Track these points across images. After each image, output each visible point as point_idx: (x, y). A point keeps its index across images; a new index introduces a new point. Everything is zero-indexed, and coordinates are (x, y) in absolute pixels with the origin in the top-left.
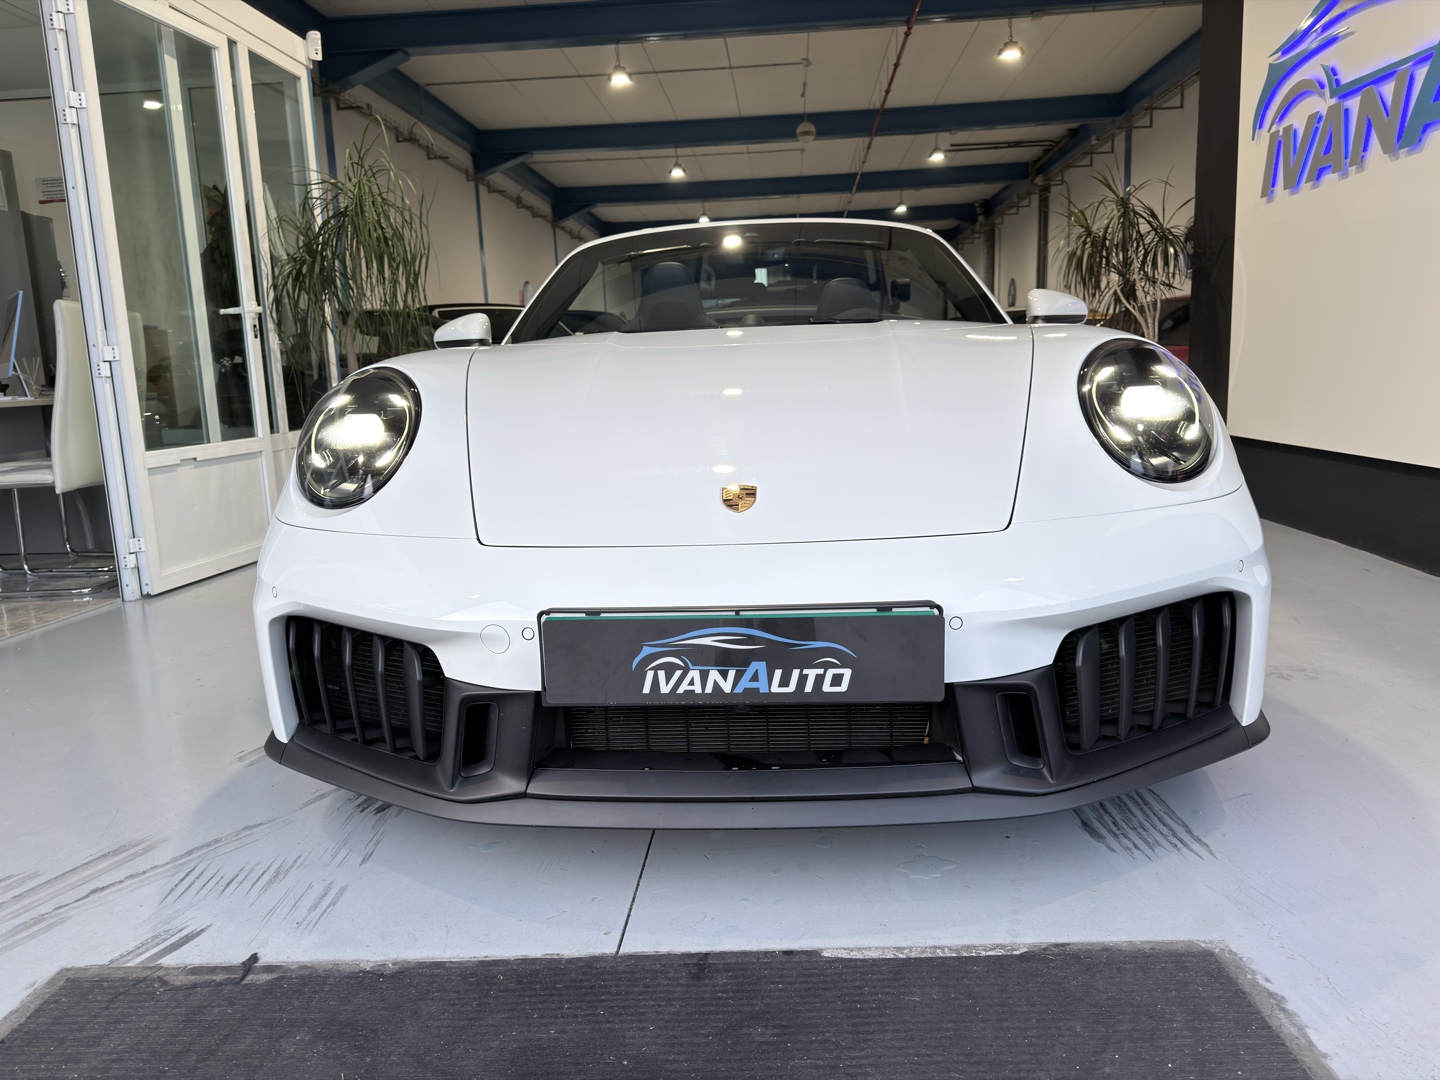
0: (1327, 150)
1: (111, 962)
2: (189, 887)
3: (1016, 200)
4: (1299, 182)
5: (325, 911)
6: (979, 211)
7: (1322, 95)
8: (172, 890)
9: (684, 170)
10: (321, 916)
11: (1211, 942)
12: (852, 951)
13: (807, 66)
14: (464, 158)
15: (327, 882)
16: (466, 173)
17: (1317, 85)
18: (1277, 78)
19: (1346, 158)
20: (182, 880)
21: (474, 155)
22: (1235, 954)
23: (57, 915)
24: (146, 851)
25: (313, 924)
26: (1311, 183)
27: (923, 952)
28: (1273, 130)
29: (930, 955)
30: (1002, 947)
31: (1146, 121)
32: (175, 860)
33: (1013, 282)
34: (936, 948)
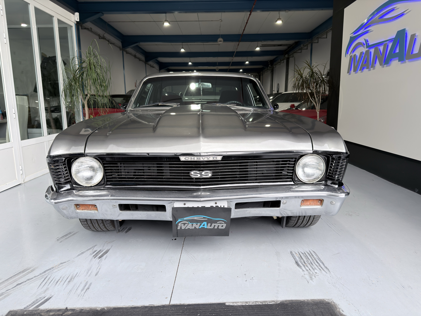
0: (365, 63)
1: (25, 308)
2: (46, 283)
3: (280, 61)
4: (357, 70)
5: (86, 291)
6: (269, 63)
7: (364, 47)
8: (41, 284)
9: (184, 49)
10: (85, 293)
11: (329, 299)
12: (234, 303)
13: (221, 22)
14: (119, 43)
15: (86, 282)
16: (120, 48)
17: (363, 44)
18: (352, 40)
19: (370, 65)
20: (43, 281)
21: (121, 42)
22: (335, 303)
23: (7, 293)
24: (32, 271)
25: (83, 295)
26: (360, 71)
27: (253, 303)
28: (351, 55)
29: (255, 304)
30: (274, 301)
31: (316, 41)
32: (41, 274)
33: (278, 84)
34: (256, 302)
